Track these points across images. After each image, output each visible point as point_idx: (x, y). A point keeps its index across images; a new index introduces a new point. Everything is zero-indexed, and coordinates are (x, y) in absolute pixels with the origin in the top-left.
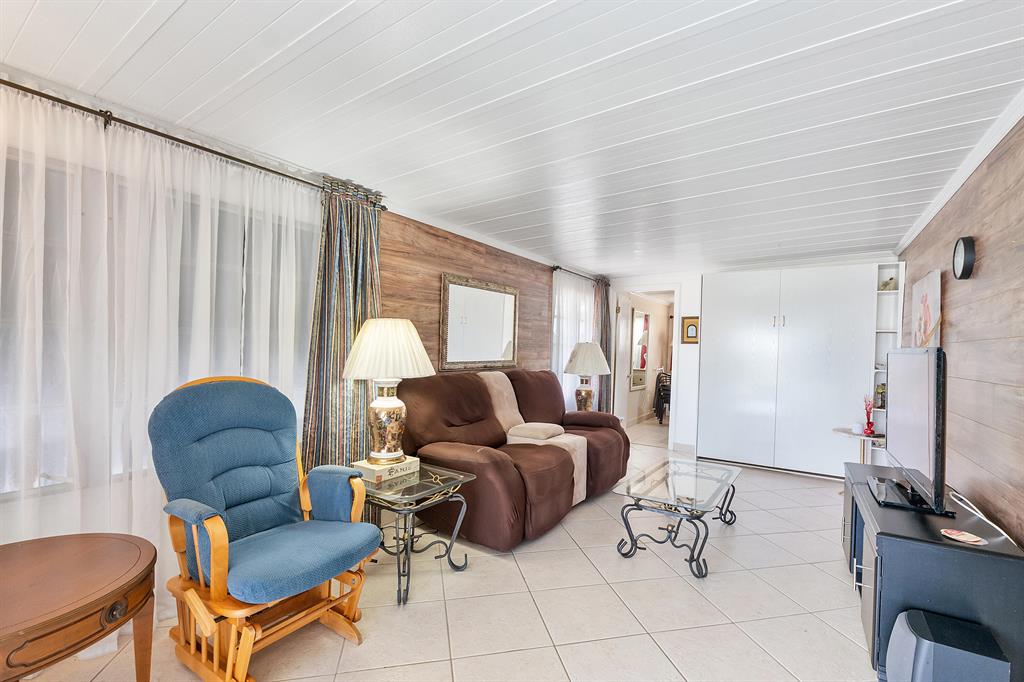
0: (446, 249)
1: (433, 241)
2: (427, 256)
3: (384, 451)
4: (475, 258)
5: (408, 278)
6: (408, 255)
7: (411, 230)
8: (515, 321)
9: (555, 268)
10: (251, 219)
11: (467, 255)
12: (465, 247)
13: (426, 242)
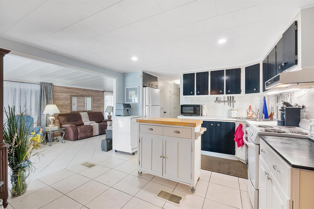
0: (71, 90)
1: (68, 89)
2: (66, 92)
3: (51, 125)
4: (80, 91)
5: (62, 96)
6: (61, 92)
7: (62, 88)
8: (92, 102)
9: (104, 91)
10: (26, 90)
11: (77, 91)
12: (76, 90)
13: (65, 90)
